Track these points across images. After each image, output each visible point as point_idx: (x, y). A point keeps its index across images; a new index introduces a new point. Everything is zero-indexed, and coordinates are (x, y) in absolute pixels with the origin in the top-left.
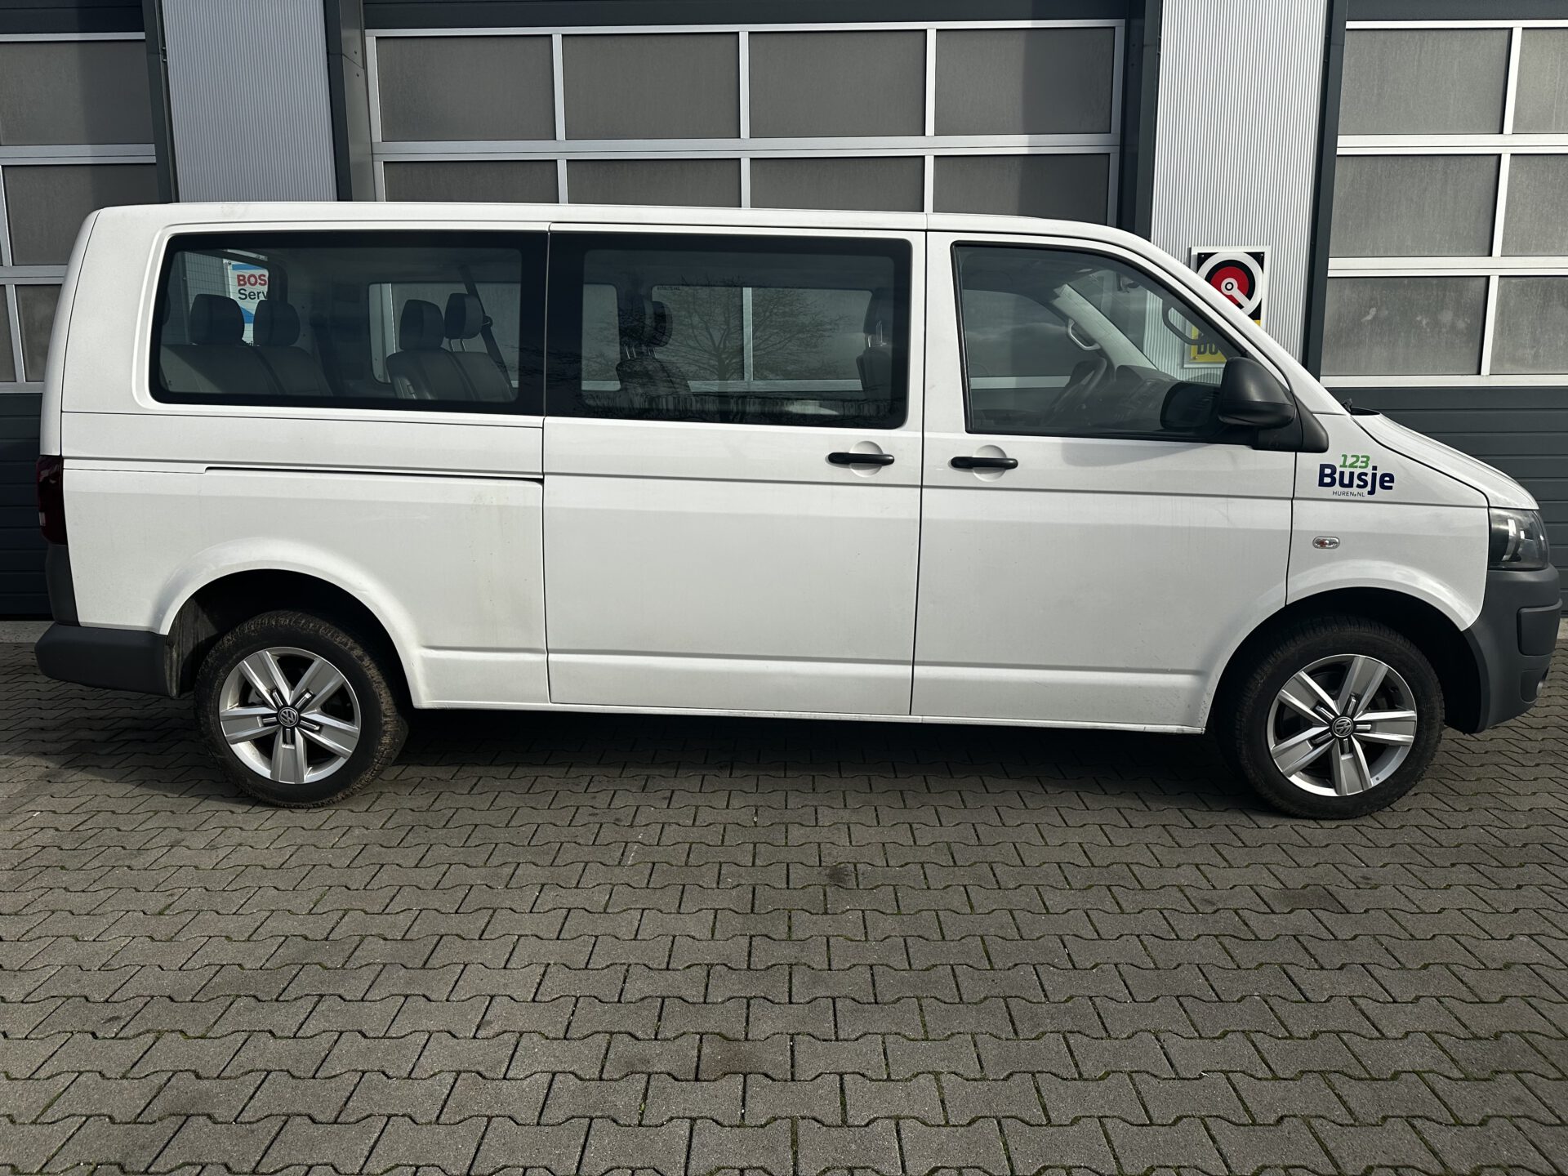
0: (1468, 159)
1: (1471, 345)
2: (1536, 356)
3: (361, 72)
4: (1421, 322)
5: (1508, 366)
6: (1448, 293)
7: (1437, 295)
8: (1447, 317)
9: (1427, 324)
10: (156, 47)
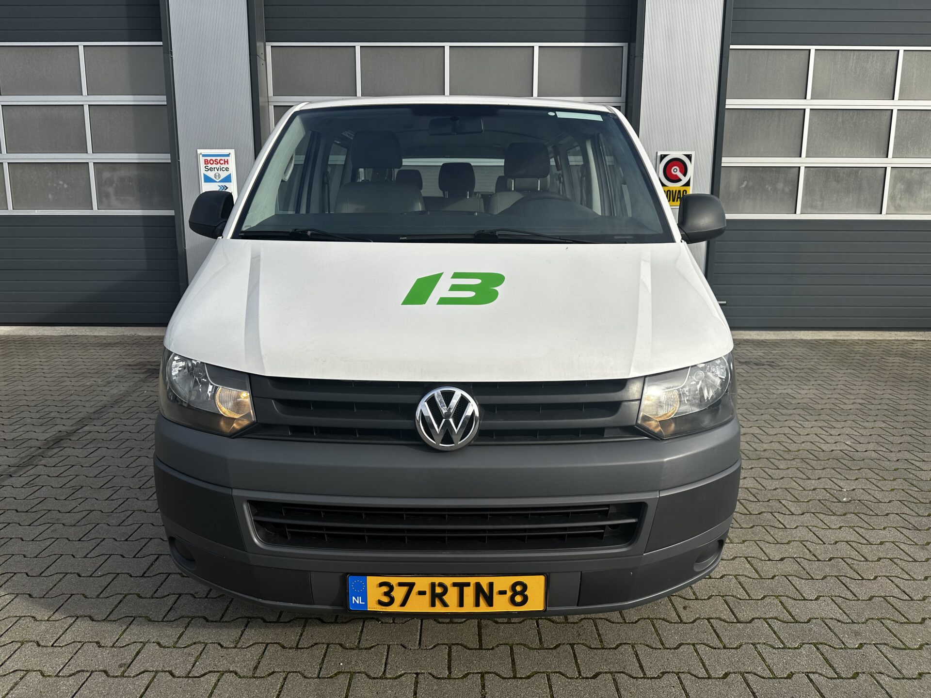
0: (790, 111)
1: (792, 199)
2: (822, 205)
3: (264, 62)
4: (768, 188)
5: (809, 210)
6: (780, 175)
7: (776, 176)
8: (780, 186)
9: (771, 189)
10: (167, 50)
